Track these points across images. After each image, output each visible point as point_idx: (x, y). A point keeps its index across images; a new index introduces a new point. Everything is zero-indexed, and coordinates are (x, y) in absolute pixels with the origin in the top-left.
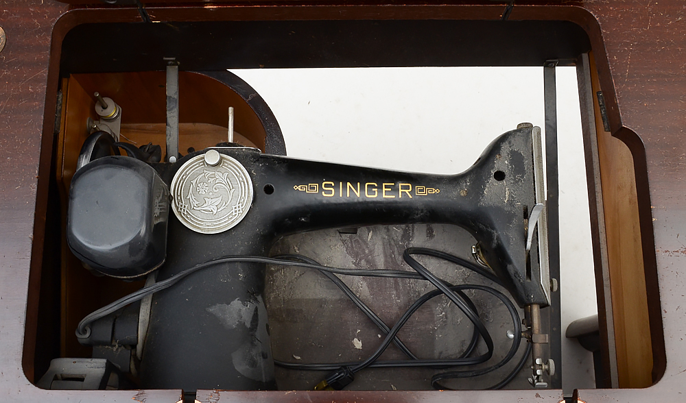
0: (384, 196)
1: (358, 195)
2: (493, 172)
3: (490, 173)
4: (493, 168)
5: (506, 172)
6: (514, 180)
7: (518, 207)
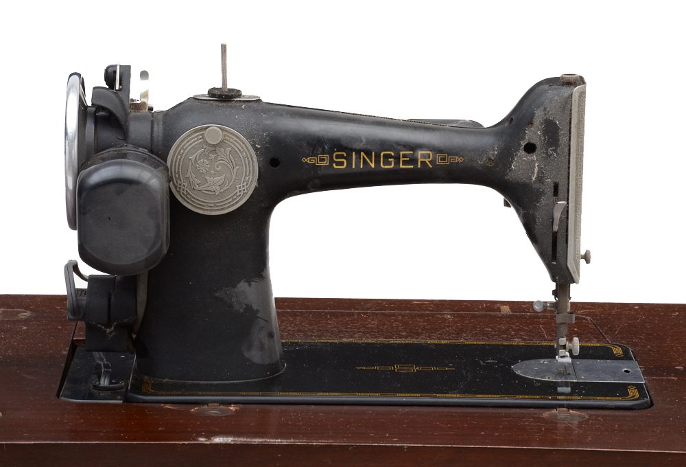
0: (401, 166)
1: (373, 166)
2: (523, 144)
3: (519, 145)
4: (523, 139)
5: (538, 144)
6: (546, 153)
7: (548, 184)
